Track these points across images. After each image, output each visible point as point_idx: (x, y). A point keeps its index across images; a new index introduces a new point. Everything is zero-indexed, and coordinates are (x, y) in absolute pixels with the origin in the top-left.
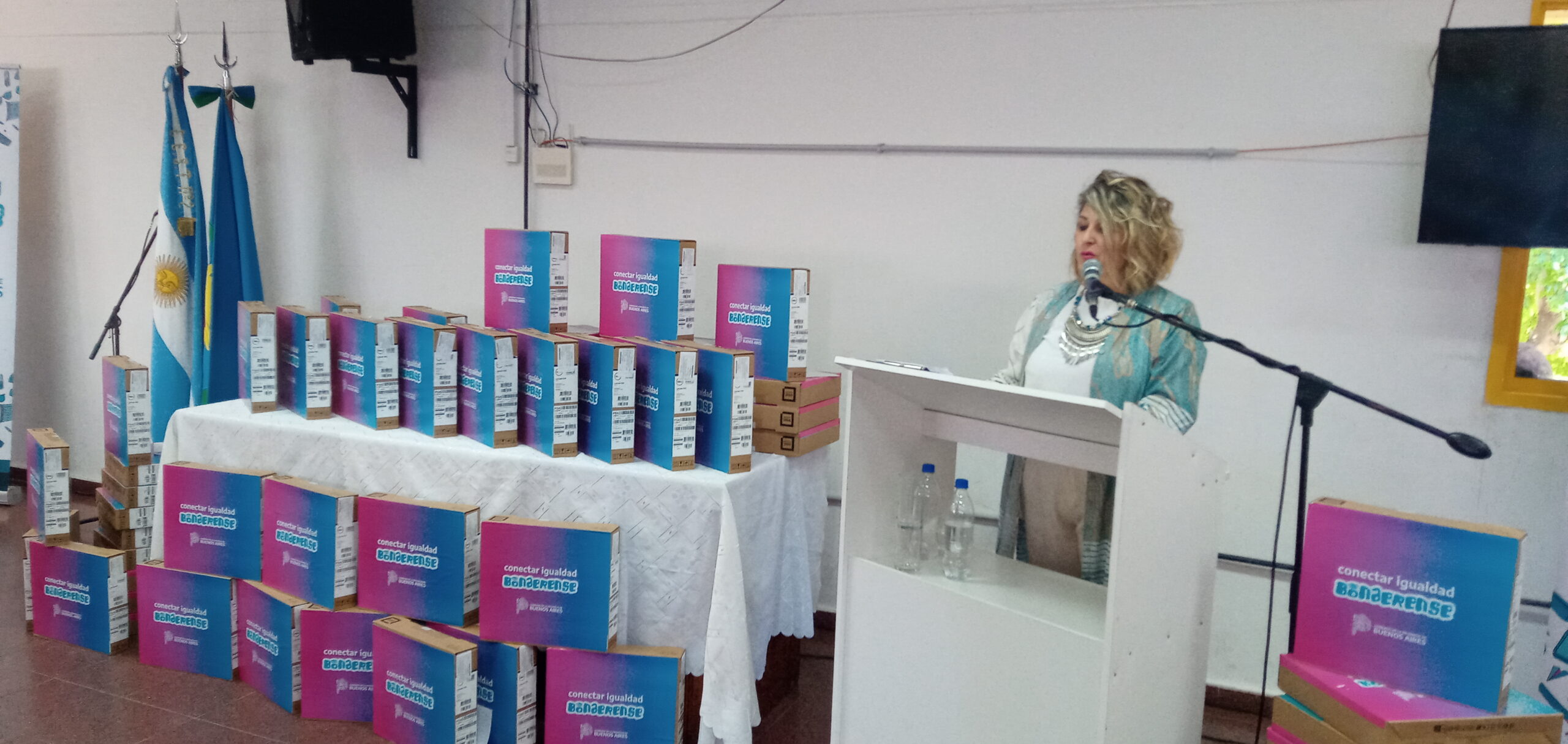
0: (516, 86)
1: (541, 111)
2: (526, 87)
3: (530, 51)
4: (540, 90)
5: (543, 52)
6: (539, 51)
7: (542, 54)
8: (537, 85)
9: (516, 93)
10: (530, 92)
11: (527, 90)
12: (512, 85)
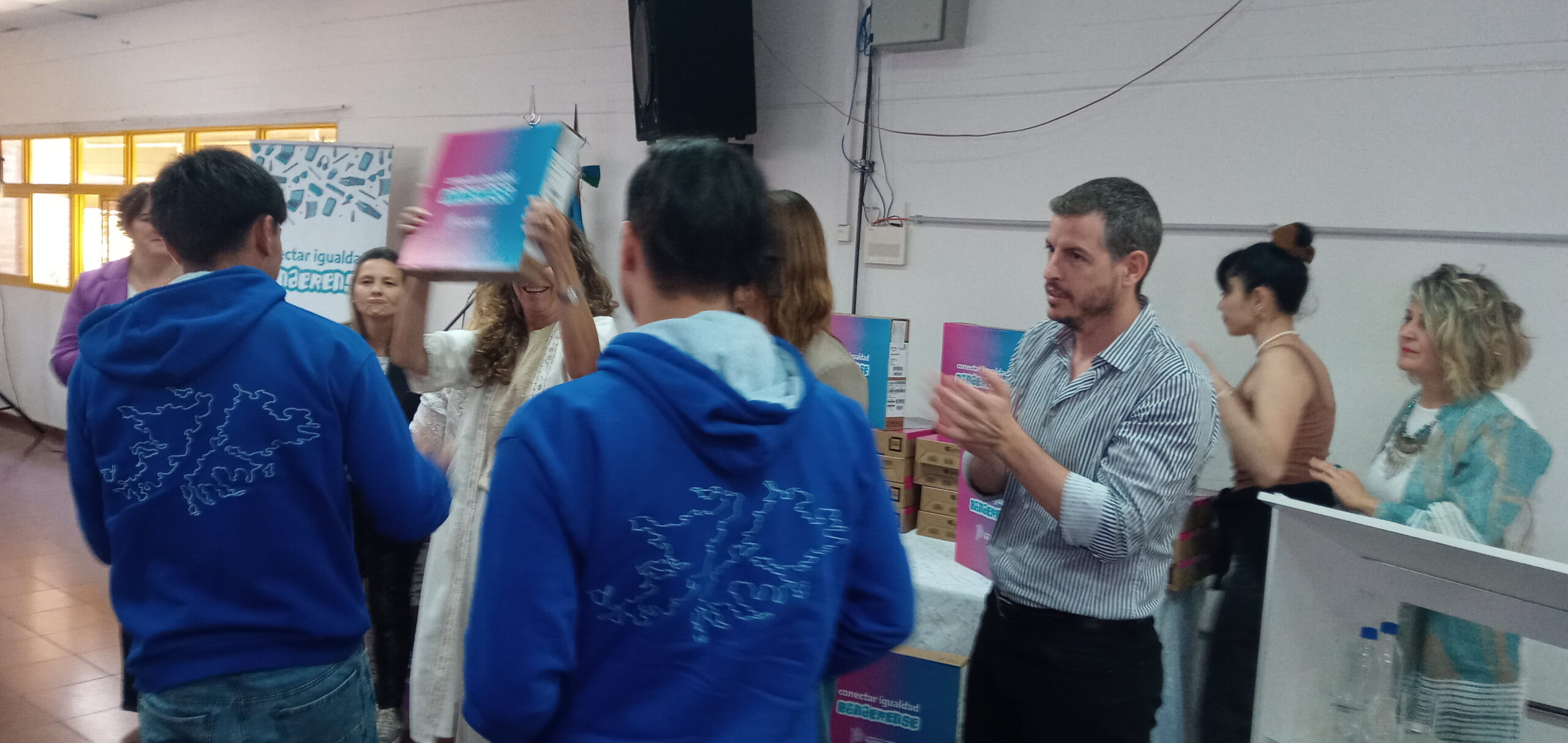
0: (853, 163)
1: (877, 189)
2: (862, 164)
3: (869, 128)
4: (876, 168)
5: (882, 128)
6: (879, 128)
7: (881, 130)
8: (874, 163)
9: (852, 171)
10: (867, 169)
11: (863, 168)
12: (848, 163)
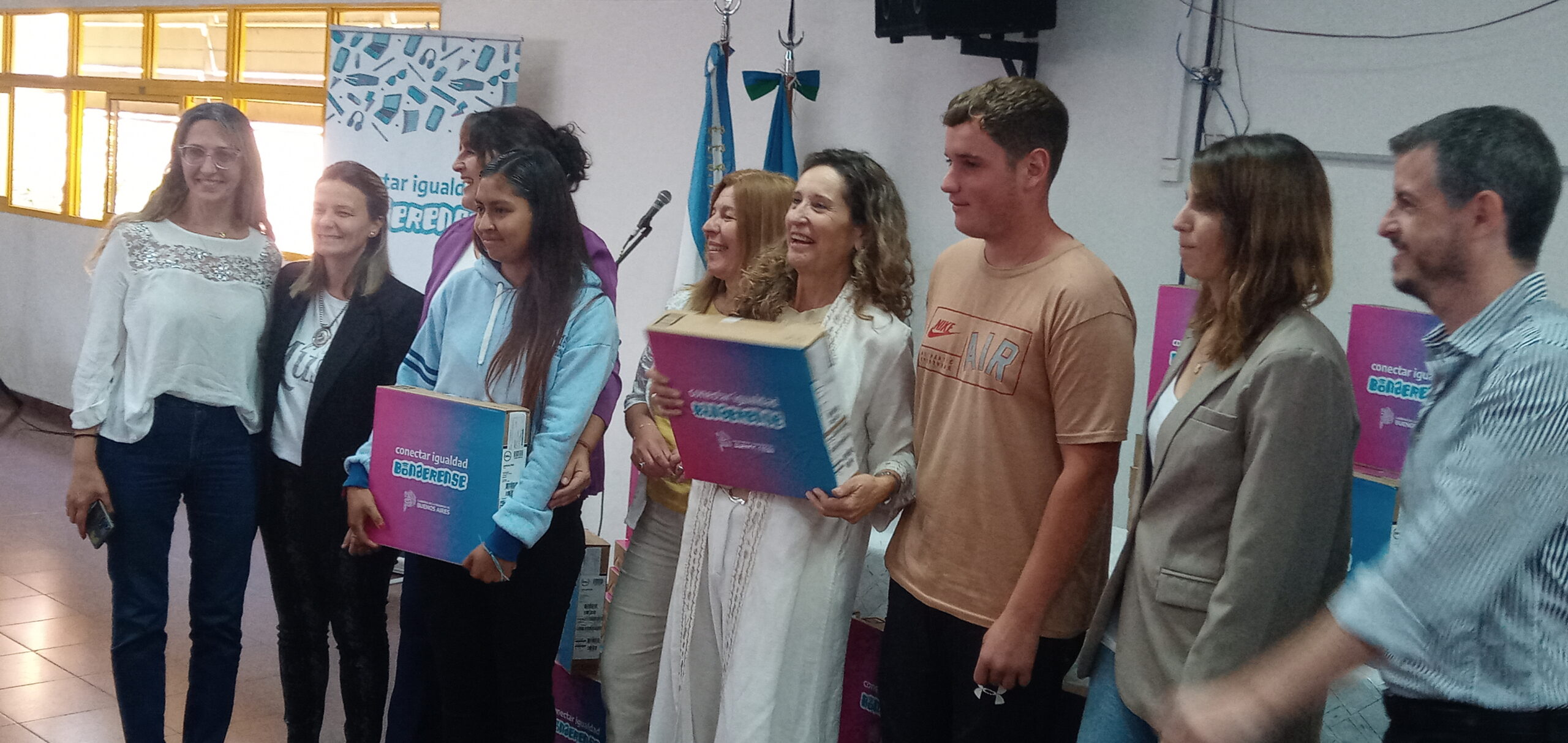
0: (1190, 71)
1: (1225, 104)
2: (1206, 73)
3: (1218, 21)
4: (1224, 78)
5: (1237, 23)
6: (1232, 21)
7: (1238, 26)
8: (1221, 71)
9: (1188, 82)
10: (1211, 80)
11: (1206, 78)
12: (1184, 71)
